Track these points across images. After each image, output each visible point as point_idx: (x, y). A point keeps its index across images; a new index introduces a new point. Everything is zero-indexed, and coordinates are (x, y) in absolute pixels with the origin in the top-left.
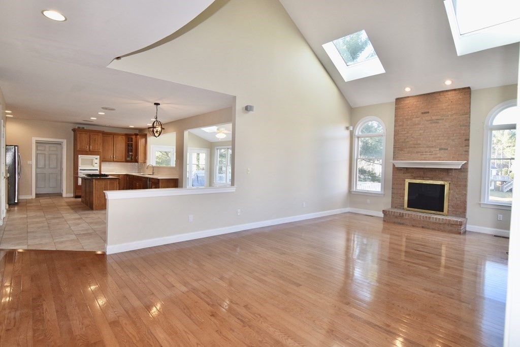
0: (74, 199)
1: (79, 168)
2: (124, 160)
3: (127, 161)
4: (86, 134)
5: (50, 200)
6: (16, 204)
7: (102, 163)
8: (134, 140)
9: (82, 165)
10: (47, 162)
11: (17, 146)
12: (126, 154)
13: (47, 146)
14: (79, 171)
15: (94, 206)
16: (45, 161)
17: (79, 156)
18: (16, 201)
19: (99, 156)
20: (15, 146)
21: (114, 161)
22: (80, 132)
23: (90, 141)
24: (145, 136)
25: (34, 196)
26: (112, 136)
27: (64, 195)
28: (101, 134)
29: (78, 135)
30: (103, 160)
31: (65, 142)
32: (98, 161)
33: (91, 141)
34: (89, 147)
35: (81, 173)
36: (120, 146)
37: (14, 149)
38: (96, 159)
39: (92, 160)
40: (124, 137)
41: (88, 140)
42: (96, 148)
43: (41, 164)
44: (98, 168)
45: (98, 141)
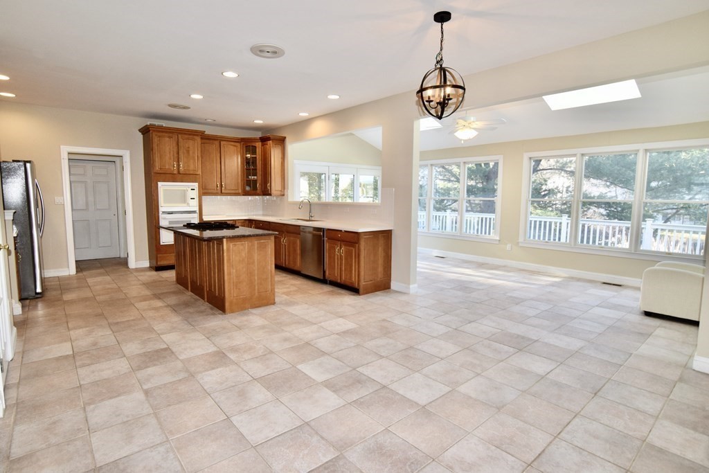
0: (154, 274)
1: (161, 209)
2: (240, 191)
3: (246, 193)
4: (170, 137)
5: (108, 278)
6: (38, 296)
7: (204, 198)
8: (259, 151)
9: (164, 203)
10: (91, 199)
11: (29, 162)
12: (242, 180)
13: (89, 166)
14: (161, 216)
15: (227, 305)
16: (87, 197)
17: (160, 184)
18: (39, 290)
19: (196, 185)
20: (25, 162)
21: (222, 194)
22: (159, 134)
23: (178, 153)
24: (281, 141)
25: (72, 270)
26: (217, 143)
27: (132, 264)
28: (198, 139)
29: (156, 140)
30: (204, 191)
31: (126, 155)
32: (195, 194)
33: (181, 153)
34: (179, 165)
35: (165, 219)
36: (233, 163)
37: (23, 168)
38: (190, 189)
39: (184, 193)
40: (238, 144)
41: (175, 150)
42: (192, 167)
43: (81, 204)
44: (197, 209)
45: (194, 153)
